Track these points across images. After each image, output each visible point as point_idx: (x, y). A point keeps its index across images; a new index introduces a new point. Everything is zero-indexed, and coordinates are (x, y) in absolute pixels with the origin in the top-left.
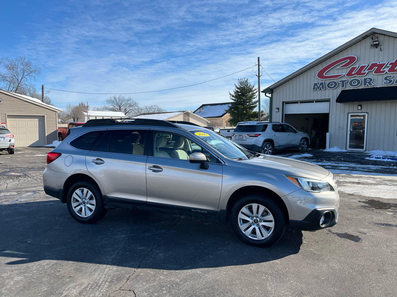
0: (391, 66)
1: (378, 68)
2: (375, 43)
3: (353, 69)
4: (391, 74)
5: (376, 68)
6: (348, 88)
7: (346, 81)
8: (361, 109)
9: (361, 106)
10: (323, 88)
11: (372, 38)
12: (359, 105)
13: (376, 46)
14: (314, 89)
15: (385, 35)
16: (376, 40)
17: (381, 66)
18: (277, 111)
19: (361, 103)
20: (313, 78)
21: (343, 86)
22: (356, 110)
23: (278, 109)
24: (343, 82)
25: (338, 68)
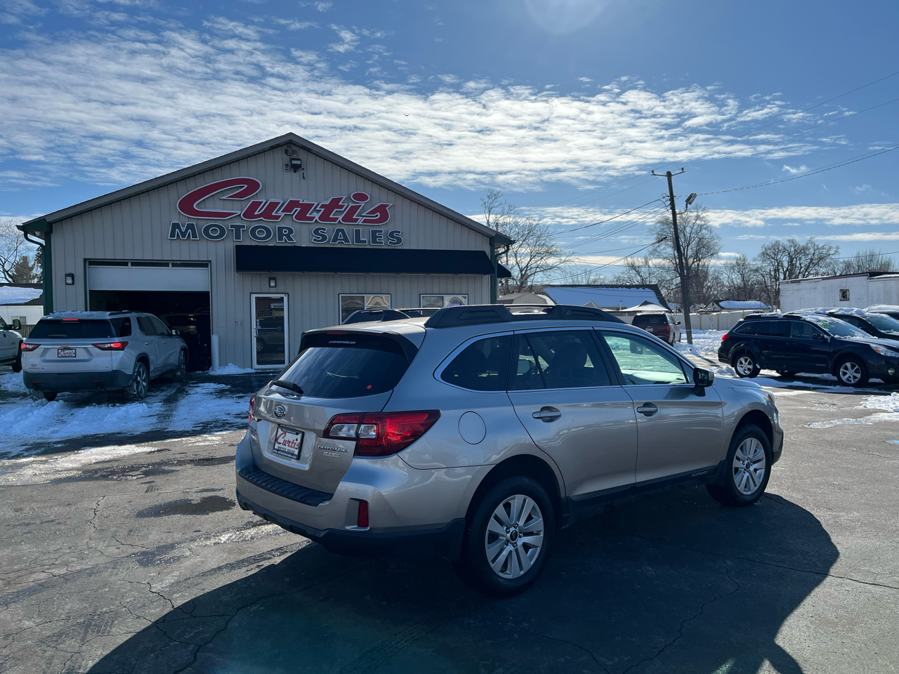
0: (323, 210)
1: (303, 211)
2: (294, 162)
3: (255, 205)
4: (322, 224)
5: (299, 209)
6: (247, 243)
7: (244, 227)
8: (275, 287)
9: (274, 279)
10: (195, 236)
11: (286, 152)
12: (270, 279)
13: (296, 168)
14: (172, 235)
15: (309, 150)
16: (295, 156)
17: (307, 207)
18: (70, 281)
19: (274, 274)
20: (167, 210)
21: (238, 237)
22: (266, 288)
23: (72, 276)
24: (238, 228)
25: (224, 198)
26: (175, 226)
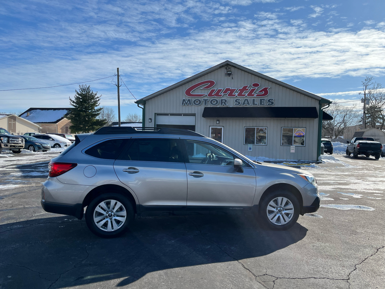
0: (239, 91)
1: (231, 92)
2: (228, 72)
3: (213, 91)
4: (239, 98)
5: (230, 92)
6: (209, 106)
7: (208, 100)
8: (219, 124)
9: (219, 121)
10: (190, 104)
11: (226, 68)
12: (217, 120)
13: (229, 75)
14: (183, 104)
15: (235, 67)
16: (229, 70)
17: (232, 91)
18: (150, 121)
19: (219, 118)
20: (181, 95)
21: (205, 104)
22: (215, 124)
23: (151, 119)
24: (206, 100)
25: (201, 89)
26: (184, 100)
